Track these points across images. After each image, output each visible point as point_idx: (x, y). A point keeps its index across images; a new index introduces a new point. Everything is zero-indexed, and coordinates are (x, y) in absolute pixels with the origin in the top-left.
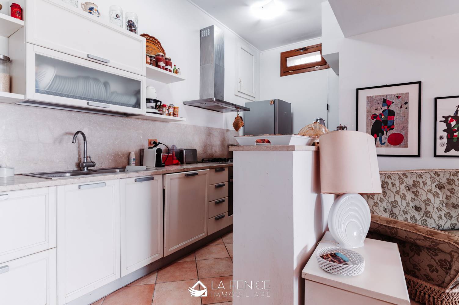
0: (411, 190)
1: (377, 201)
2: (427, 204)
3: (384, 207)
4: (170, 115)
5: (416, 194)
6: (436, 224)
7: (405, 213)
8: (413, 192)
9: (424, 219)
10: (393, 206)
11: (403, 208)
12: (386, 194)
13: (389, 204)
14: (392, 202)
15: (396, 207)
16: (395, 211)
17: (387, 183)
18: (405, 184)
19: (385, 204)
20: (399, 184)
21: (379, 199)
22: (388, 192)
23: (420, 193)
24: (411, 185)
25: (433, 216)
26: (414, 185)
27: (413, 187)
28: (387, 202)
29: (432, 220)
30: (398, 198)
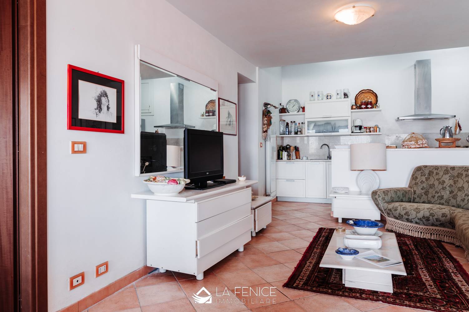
0: (454, 180)
1: (418, 182)
2: (459, 190)
3: (423, 187)
4: (370, 132)
5: (455, 182)
6: (457, 203)
7: (437, 192)
8: (454, 181)
9: (450, 199)
10: (431, 187)
11: (437, 189)
12: (429, 179)
13: (428, 185)
14: (431, 184)
15: (432, 188)
16: (431, 190)
17: (433, 172)
18: (449, 175)
19: (425, 185)
20: (443, 174)
21: (420, 181)
22: (431, 178)
23: (459, 182)
24: (456, 176)
25: (457, 199)
26: (458, 176)
27: (457, 178)
28: (427, 184)
29: (455, 201)
30: (436, 183)
